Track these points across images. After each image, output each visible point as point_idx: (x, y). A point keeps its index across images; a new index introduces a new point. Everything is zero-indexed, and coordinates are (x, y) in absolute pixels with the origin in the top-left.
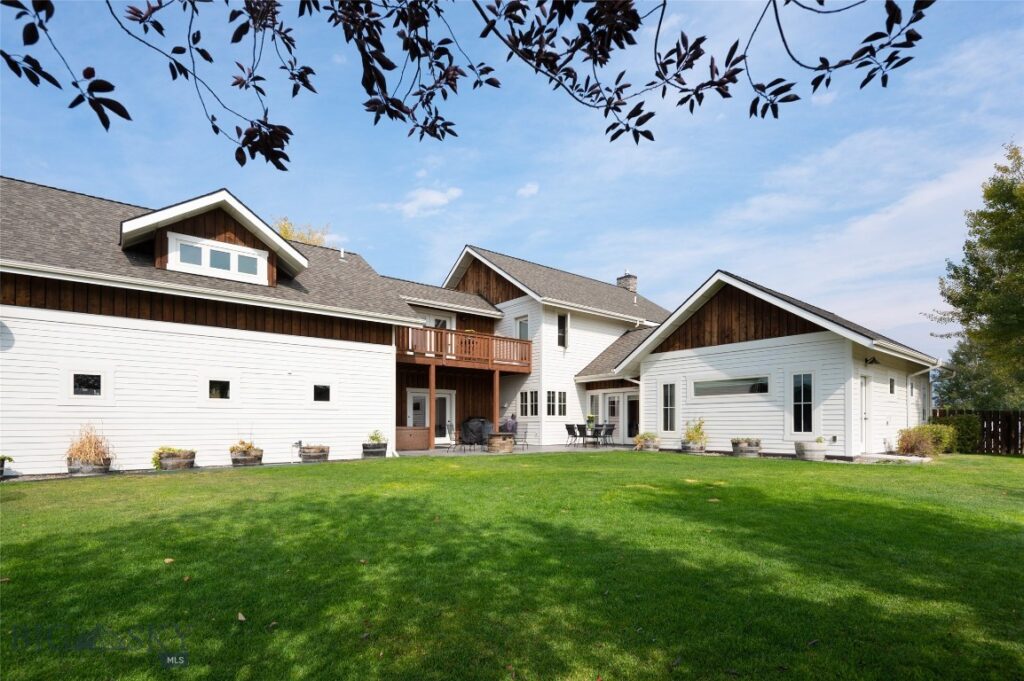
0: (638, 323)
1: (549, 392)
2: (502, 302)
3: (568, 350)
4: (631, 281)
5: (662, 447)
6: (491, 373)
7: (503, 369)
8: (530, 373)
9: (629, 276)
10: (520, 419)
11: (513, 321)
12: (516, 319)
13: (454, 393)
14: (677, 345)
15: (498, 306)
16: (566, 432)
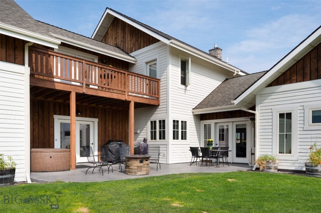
0: (236, 73)
1: (174, 121)
2: (135, 50)
3: (188, 88)
4: (219, 52)
5: (280, 168)
6: (127, 103)
7: (138, 100)
8: (159, 105)
9: (217, 48)
10: (150, 142)
11: (145, 64)
12: (147, 63)
13: (96, 120)
14: (294, 78)
15: (132, 54)
16: (190, 153)
